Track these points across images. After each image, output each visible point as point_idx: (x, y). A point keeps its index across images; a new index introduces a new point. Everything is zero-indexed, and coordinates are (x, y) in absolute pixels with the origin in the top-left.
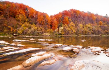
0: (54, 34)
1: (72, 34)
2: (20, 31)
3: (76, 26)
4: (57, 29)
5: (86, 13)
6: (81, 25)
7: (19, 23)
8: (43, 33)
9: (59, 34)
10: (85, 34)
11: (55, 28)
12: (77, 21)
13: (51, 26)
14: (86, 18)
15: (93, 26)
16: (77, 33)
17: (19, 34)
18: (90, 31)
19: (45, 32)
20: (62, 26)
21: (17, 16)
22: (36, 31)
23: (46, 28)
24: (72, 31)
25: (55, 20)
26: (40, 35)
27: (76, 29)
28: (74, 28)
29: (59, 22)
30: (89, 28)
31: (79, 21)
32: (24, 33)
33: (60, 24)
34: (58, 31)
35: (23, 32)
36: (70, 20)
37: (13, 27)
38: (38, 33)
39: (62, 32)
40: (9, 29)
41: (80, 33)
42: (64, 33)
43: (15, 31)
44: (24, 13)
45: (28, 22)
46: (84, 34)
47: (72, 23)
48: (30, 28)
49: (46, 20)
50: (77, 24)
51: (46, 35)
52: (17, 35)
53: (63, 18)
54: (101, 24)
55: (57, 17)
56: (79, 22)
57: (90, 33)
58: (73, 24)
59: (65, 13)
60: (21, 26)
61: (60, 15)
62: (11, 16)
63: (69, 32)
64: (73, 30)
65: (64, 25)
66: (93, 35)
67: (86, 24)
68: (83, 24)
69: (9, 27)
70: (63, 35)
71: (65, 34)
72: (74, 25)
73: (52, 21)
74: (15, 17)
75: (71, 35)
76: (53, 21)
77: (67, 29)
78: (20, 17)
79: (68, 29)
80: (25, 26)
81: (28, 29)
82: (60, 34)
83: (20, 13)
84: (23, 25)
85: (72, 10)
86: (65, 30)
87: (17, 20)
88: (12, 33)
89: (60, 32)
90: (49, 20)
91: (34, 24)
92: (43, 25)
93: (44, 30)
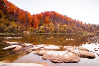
0: (35, 32)
1: (51, 32)
4: (38, 28)
5: (63, 16)
6: (59, 25)
8: (23, 31)
9: (39, 32)
10: (62, 33)
11: (36, 27)
12: (56, 22)
13: (33, 25)
14: (63, 20)
15: (68, 26)
16: (55, 32)
18: (65, 30)
19: (25, 30)
20: (43, 25)
22: (16, 28)
23: (28, 26)
24: (51, 30)
25: (37, 19)
26: (20, 33)
27: (54, 28)
28: (53, 27)
29: (40, 21)
30: (65, 28)
31: (58, 22)
33: (41, 23)
34: (39, 29)
36: (51, 20)
38: (18, 31)
39: (42, 30)
41: (58, 32)
42: (44, 31)
45: (6, 18)
46: (61, 33)
48: (8, 25)
49: (27, 19)
50: (56, 24)
51: (26, 33)
53: (44, 18)
54: (72, 25)
55: (39, 16)
56: (58, 23)
57: (65, 32)
58: (52, 24)
59: (46, 14)
61: (42, 15)
63: (49, 30)
64: (52, 29)
65: (45, 24)
66: (67, 33)
67: (62, 24)
68: (60, 24)
70: (44, 33)
71: (46, 32)
72: (53, 24)
73: (33, 20)
75: (50, 33)
76: (35, 20)
77: (47, 27)
79: (48, 28)
82: (41, 32)
86: (45, 29)
89: (40, 30)
90: (30, 19)
91: (14, 21)
92: (24, 23)
93: (25, 28)
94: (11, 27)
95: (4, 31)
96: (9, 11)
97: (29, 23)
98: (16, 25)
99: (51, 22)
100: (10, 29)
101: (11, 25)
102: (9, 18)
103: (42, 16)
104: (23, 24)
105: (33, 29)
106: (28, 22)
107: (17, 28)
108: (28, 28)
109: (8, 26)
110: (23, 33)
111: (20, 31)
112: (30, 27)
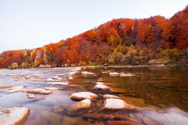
0: (183, 60)
2: (111, 60)
7: (111, 48)
8: (149, 59)
13: (174, 41)
17: (111, 64)
19: (154, 58)
21: (108, 39)
22: (136, 57)
23: (159, 49)
26: (143, 63)
32: (117, 61)
35: (115, 61)
37: (104, 54)
38: (139, 60)
40: (101, 57)
43: (106, 59)
44: (116, 32)
45: (123, 43)
48: (125, 53)
49: (156, 32)
51: (156, 64)
52: (108, 65)
60: (113, 51)
62: (102, 41)
69: (101, 55)
74: (106, 41)
78: (112, 39)
80: (119, 50)
81: (122, 54)
83: (111, 34)
84: (115, 50)
87: (108, 44)
88: (103, 62)
91: (132, 45)
92: (150, 43)
93: (153, 52)
94: (128, 55)
95: (122, 61)
96: (125, 32)
97: (162, 41)
98: (135, 51)
100: (127, 58)
101: (129, 52)
102: (126, 42)
104: (147, 46)
105: (176, 53)
106: (160, 37)
107: (138, 55)
108: (159, 52)
109: (125, 55)
110: (149, 64)
111: (142, 61)
112: (165, 49)
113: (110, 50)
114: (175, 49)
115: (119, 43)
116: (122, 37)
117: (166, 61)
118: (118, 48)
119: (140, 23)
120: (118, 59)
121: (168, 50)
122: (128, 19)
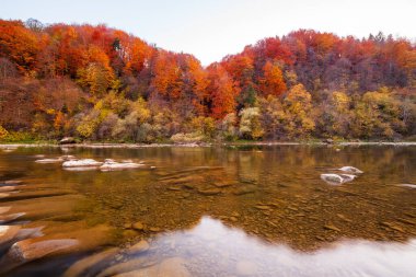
0: (219, 137)
1: (298, 135)
2: (85, 125)
3: (316, 100)
4: (231, 117)
5: (365, 43)
6: (341, 98)
7: (87, 97)
8: (172, 132)
9: (240, 138)
10: (363, 137)
11: (225, 113)
12: (323, 81)
13: (210, 105)
14: (366, 64)
15: (404, 96)
16: (319, 132)
17: (83, 138)
18: (386, 120)
19: (181, 130)
20: (256, 103)
21: (80, 71)
22: (146, 125)
24: (299, 124)
25: (225, 78)
26: (162, 141)
27: (314, 112)
28: (307, 111)
29: (241, 85)
30: (381, 107)
31: (333, 79)
32: (101, 133)
33: (245, 96)
34: (237, 125)
35: (97, 131)
36: (292, 75)
37: (64, 111)
38: (154, 133)
39: (252, 127)
40: (50, 119)
41: (335, 133)
42: (262, 132)
43: (67, 126)
44: (106, 59)
45: (120, 90)
46: (355, 137)
47: (298, 90)
48: (123, 113)
49: (186, 82)
50: (321, 92)
51: (183, 142)
52: (73, 142)
53: (258, 70)
55: (233, 66)
56: (332, 84)
57: (389, 131)
58: (303, 94)
59: (271, 49)
60: (92, 105)
61: (246, 58)
62: (60, 72)
63: (286, 127)
64: (305, 120)
65: (263, 100)
67: (364, 89)
68: (350, 93)
69: (50, 111)
70: (260, 139)
71: (269, 137)
72: (309, 96)
73: (212, 83)
74: (74, 76)
75: (293, 140)
76: (217, 84)
77: (276, 113)
78: (92, 73)
79: (282, 115)
80: (108, 106)
81: (116, 116)
82: (246, 136)
83: (92, 60)
84: (99, 104)
85: (300, 34)
86: (266, 119)
87: (80, 85)
88: (58, 133)
89: (244, 129)
90: (199, 80)
91: (141, 99)
92: (175, 100)
93: (181, 120)
94: (131, 119)
95: (113, 134)
96: (128, 65)
97: (195, 101)
98: (146, 113)
99: (293, 84)
100: (128, 126)
101: (133, 114)
102: (128, 89)
103: (249, 62)
104: (170, 107)
105: (211, 125)
106: (191, 94)
107: (152, 122)
108: (188, 120)
109: (123, 118)
110: (173, 143)
111: (160, 134)
112: (198, 116)
113: (83, 101)
114: (210, 118)
115: (109, 89)
116: (120, 75)
117: (198, 138)
118: (106, 99)
119: (161, 57)
120: (104, 128)
121: (202, 118)
122: (137, 40)
